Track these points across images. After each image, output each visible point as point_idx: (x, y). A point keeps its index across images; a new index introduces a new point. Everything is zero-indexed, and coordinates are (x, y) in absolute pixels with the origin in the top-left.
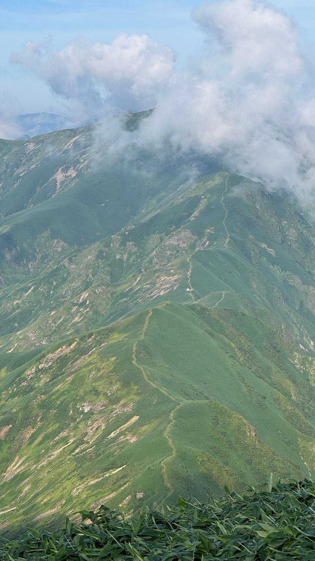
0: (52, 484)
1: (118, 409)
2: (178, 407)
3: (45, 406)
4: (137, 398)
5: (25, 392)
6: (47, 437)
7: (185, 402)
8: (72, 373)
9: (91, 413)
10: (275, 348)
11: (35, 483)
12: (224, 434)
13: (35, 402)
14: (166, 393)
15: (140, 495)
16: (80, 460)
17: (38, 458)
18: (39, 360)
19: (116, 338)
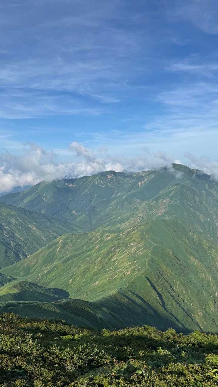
0: (122, 263)
1: (139, 245)
2: (153, 246)
3: (122, 243)
4: (144, 243)
6: (122, 251)
8: (130, 236)
9: (133, 246)
10: (185, 231)
11: (119, 262)
12: (164, 254)
14: (151, 242)
15: (140, 268)
16: (129, 258)
17: (120, 256)
18: (123, 232)
19: (142, 227)
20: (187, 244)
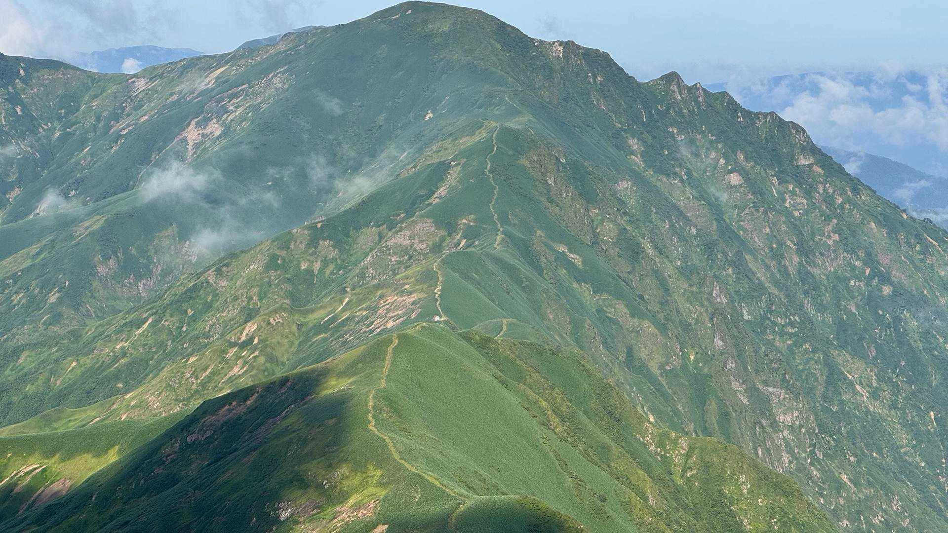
1: (345, 513)
3: (203, 509)
4: (382, 493)
5: (162, 486)
7: (474, 499)
13: (183, 503)
14: (437, 483)
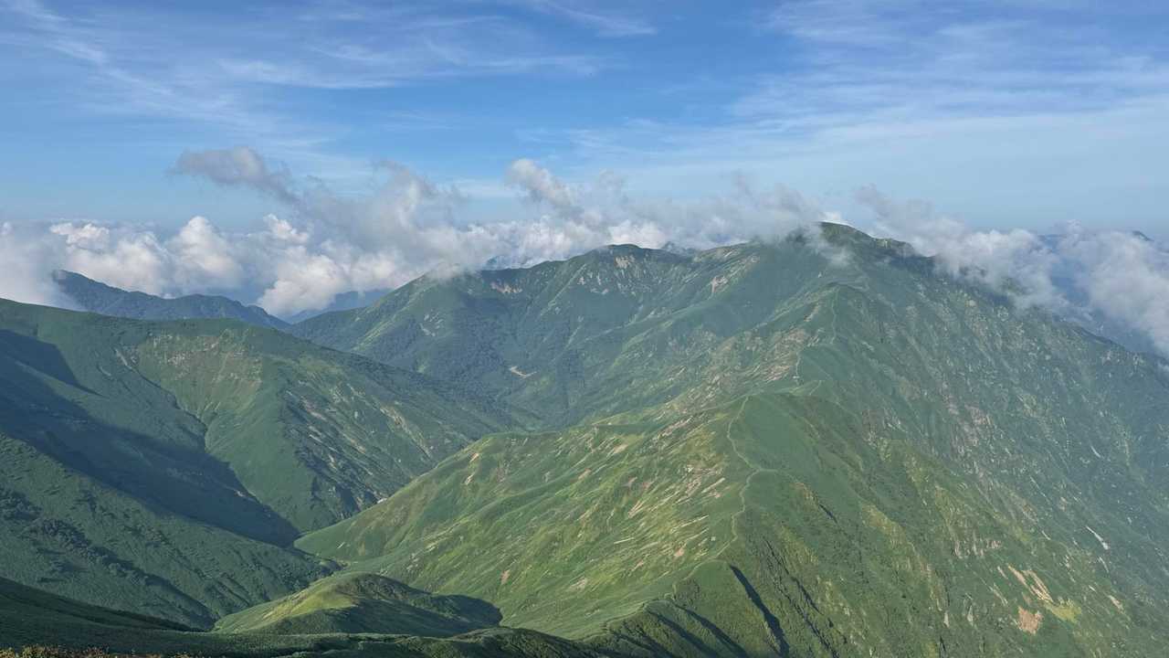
0: (659, 524)
1: (712, 471)
2: (754, 474)
3: (662, 465)
4: (727, 464)
5: (651, 453)
6: (661, 488)
7: (761, 469)
8: (683, 442)
9: (692, 473)
10: (851, 429)
11: (649, 521)
12: (788, 497)
13: (655, 461)
14: (747, 462)
15: (713, 539)
16: (680, 508)
17: (653, 503)
18: (662, 431)
19: (719, 416)
20: (856, 467)
